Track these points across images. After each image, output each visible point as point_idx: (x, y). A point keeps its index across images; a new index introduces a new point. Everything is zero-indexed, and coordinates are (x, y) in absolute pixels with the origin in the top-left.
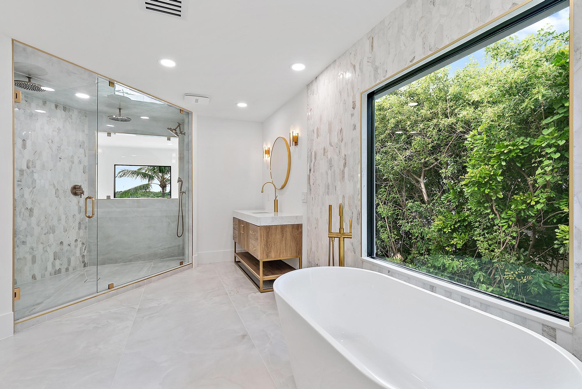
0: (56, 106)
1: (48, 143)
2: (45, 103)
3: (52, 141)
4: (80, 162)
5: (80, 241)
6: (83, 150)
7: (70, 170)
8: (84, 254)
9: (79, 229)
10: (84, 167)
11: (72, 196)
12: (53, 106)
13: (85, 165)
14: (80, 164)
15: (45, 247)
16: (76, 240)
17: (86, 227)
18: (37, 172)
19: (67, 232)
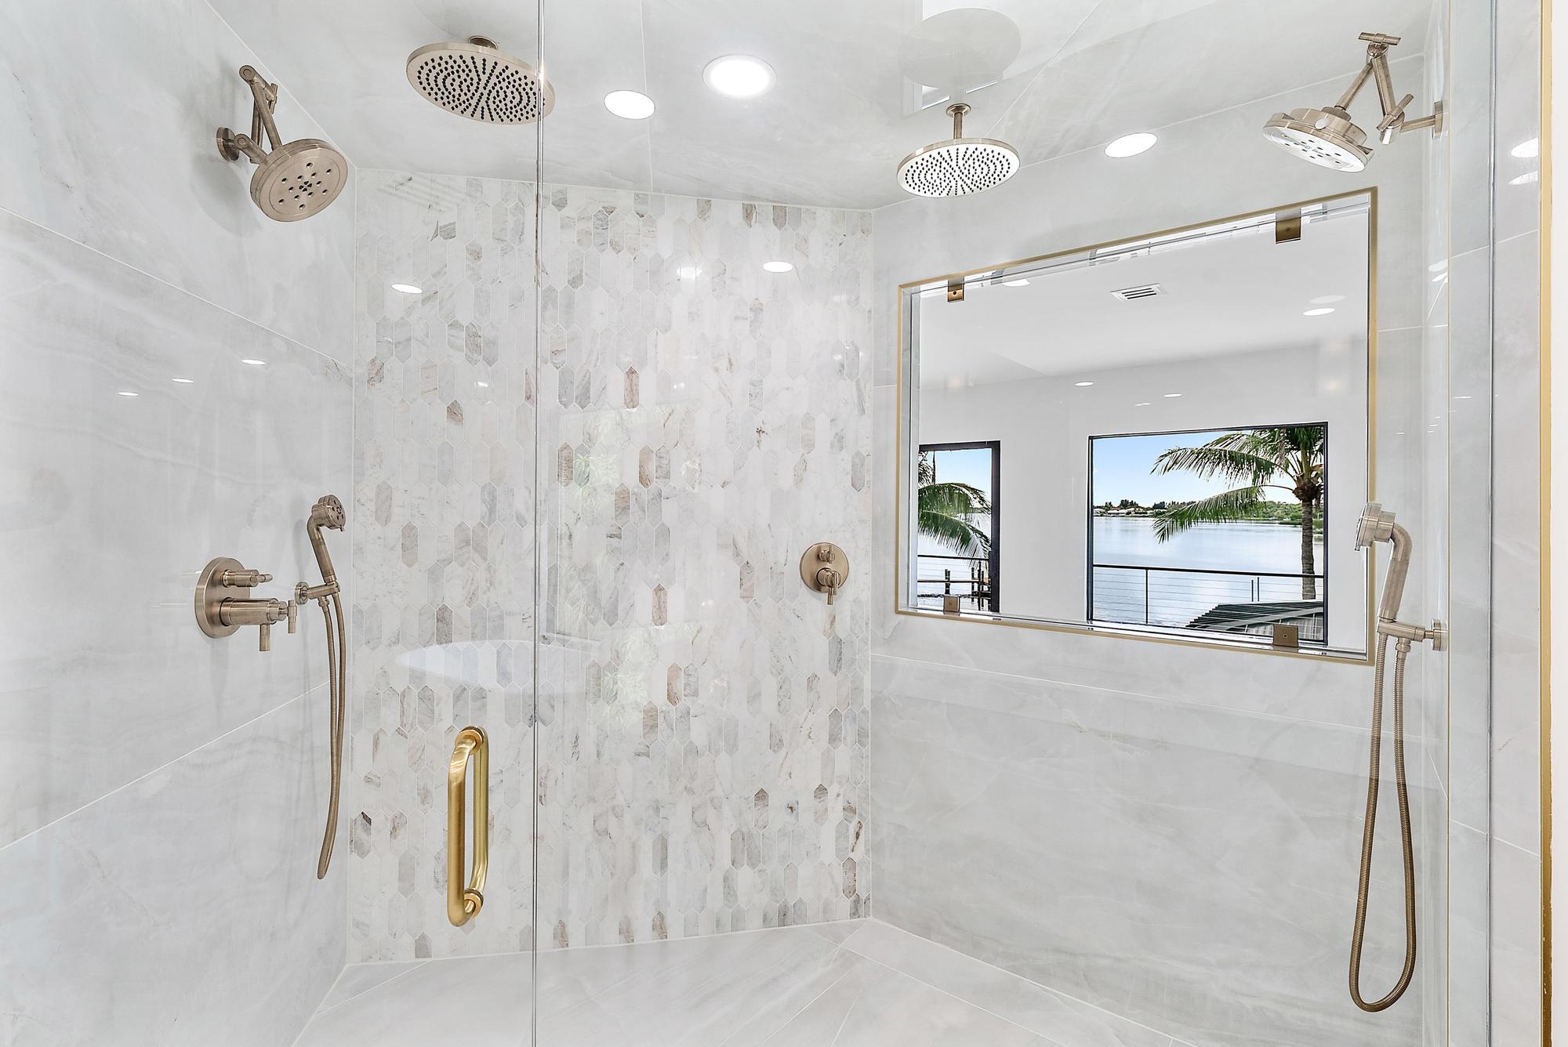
0: (748, 213)
1: (717, 370)
2: (705, 208)
3: (730, 361)
4: (839, 441)
5: (838, 795)
6: (854, 383)
7: (799, 480)
8: (851, 855)
9: (833, 739)
10: (857, 461)
11: (807, 595)
12: (736, 210)
13: (858, 454)
14: (842, 448)
15: (699, 807)
16: (821, 790)
17: (861, 736)
18: (675, 496)
19: (783, 752)
